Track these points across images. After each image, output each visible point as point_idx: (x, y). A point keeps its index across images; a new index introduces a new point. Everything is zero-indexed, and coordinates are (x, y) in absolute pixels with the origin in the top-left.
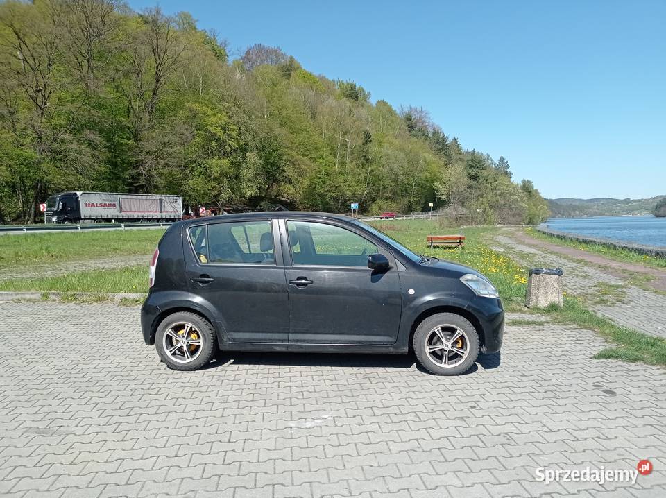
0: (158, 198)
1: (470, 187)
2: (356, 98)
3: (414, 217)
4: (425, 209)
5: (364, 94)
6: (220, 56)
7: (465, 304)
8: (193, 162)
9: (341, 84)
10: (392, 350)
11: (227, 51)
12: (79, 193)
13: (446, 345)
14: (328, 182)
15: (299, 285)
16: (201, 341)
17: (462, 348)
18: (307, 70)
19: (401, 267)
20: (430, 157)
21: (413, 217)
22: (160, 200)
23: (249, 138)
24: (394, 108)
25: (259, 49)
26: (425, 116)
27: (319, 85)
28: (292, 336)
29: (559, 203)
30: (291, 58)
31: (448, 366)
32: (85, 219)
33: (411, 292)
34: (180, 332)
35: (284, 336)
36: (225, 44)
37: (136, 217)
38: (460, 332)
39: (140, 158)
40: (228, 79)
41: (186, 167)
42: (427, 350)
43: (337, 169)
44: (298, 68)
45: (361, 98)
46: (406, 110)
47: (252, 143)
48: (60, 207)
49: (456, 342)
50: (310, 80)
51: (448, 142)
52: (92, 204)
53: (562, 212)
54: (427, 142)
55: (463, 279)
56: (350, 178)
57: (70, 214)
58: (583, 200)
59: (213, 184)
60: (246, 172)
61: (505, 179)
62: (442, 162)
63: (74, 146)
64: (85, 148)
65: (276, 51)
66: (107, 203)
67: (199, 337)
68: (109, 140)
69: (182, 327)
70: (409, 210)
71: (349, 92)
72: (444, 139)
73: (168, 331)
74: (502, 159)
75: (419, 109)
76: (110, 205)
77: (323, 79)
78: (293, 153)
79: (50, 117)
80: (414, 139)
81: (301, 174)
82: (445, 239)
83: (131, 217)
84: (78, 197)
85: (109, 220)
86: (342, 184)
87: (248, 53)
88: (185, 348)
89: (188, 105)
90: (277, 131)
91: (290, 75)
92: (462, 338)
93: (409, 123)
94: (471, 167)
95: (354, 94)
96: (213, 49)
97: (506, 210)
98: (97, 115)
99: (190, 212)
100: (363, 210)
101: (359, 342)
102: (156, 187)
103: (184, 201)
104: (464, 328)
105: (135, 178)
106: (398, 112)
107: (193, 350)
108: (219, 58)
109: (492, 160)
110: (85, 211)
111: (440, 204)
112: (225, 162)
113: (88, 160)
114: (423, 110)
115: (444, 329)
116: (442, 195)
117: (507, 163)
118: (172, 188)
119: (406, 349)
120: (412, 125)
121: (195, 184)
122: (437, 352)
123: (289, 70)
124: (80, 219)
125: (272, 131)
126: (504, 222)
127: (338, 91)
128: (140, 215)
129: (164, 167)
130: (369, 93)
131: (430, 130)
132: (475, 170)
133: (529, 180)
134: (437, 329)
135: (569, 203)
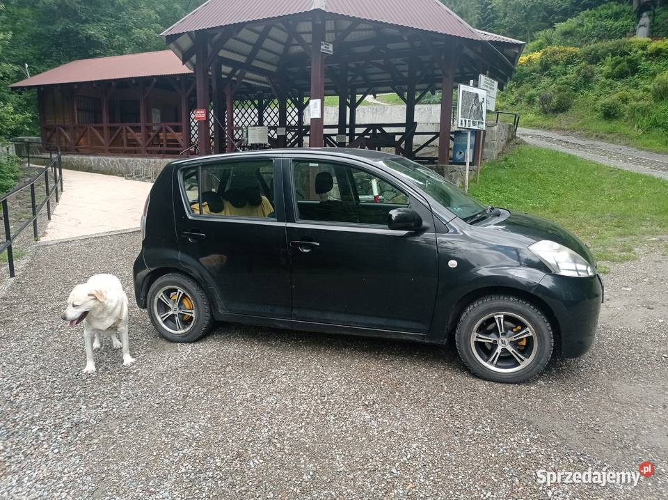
16: (194, 311)
17: (522, 352)
28: (296, 312)
35: (287, 311)
49: (519, 342)
73: (160, 295)
107: (186, 321)
122: (486, 344)
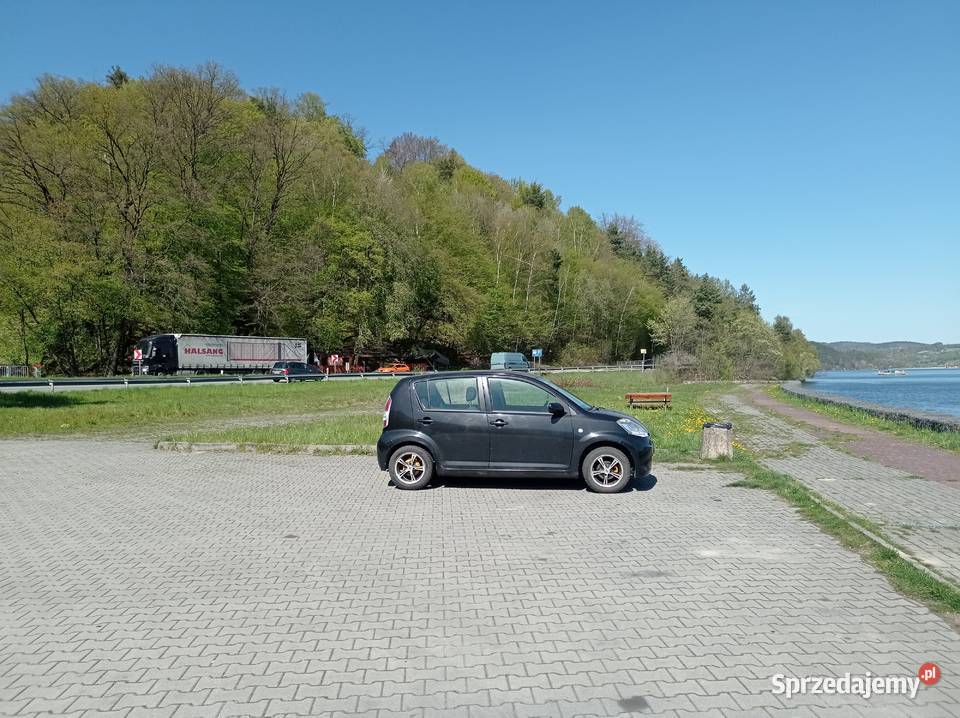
0: (277, 341)
1: (699, 327)
2: (540, 204)
3: (620, 369)
4: (636, 357)
5: (551, 199)
6: (357, 150)
7: (619, 440)
8: (323, 294)
9: (520, 185)
10: (566, 475)
11: (365, 142)
12: (177, 336)
13: (607, 471)
14: (501, 320)
15: (498, 425)
16: (424, 467)
17: (618, 473)
18: (473, 166)
19: (573, 413)
20: (644, 285)
21: (618, 368)
22: (279, 344)
23: (398, 263)
24: (593, 218)
25: (409, 139)
26: (636, 229)
27: (491, 188)
28: (492, 464)
29: (835, 348)
30: (453, 152)
31: (607, 486)
32: (183, 369)
33: (581, 431)
34: (408, 461)
35: (486, 464)
36: (363, 133)
37: (247, 366)
38: (616, 461)
39: (255, 289)
40: (371, 186)
41: (313, 300)
42: (592, 473)
43: (514, 302)
44: (462, 165)
45: (547, 205)
46: (610, 219)
47: (400, 269)
48: (154, 354)
49: (613, 469)
50: (478, 179)
51: (668, 264)
52: (193, 350)
53: (841, 362)
54: (639, 265)
55: (618, 422)
56: (533, 315)
57: (165, 362)
58: (873, 345)
59: (348, 324)
60: (392, 308)
61: (750, 317)
62: (659, 291)
63: (174, 275)
64: (187, 278)
65: (431, 143)
66: (212, 349)
67: (421, 465)
68: (217, 266)
69: (409, 456)
70: (614, 358)
71: (531, 196)
72: (663, 260)
73: (399, 460)
74: (745, 288)
75: (629, 218)
76: (215, 351)
77: (494, 179)
78: (456, 281)
79: (145, 237)
80: (621, 261)
81: (465, 309)
82: (648, 397)
83: (241, 366)
84: (176, 341)
85: (216, 371)
86: (519, 323)
87: (394, 144)
88: (411, 473)
89: (319, 219)
90: (434, 253)
91: (451, 175)
92: (618, 465)
93: (614, 237)
94: (700, 300)
95: (537, 199)
96: (347, 141)
97: (750, 360)
98: (203, 235)
99: (316, 360)
100: (550, 358)
101: (543, 468)
102: (275, 328)
103: (309, 345)
104: (619, 458)
105: (248, 316)
106: (599, 224)
107: (418, 474)
108: (355, 152)
109: (732, 288)
110: (184, 359)
111: (657, 350)
112: (365, 295)
113: (189, 292)
114: (635, 219)
115: (605, 459)
116: (659, 337)
117: (751, 293)
118: (295, 328)
119: (577, 474)
120: (618, 241)
121: (326, 323)
122: (599, 475)
123: (448, 168)
124: (176, 369)
125: (427, 253)
126: (747, 376)
127: (517, 195)
128: (253, 365)
129: (286, 301)
130: (559, 198)
131: (644, 247)
132: (707, 304)
133: (786, 316)
134: (600, 459)
135: (852, 349)
